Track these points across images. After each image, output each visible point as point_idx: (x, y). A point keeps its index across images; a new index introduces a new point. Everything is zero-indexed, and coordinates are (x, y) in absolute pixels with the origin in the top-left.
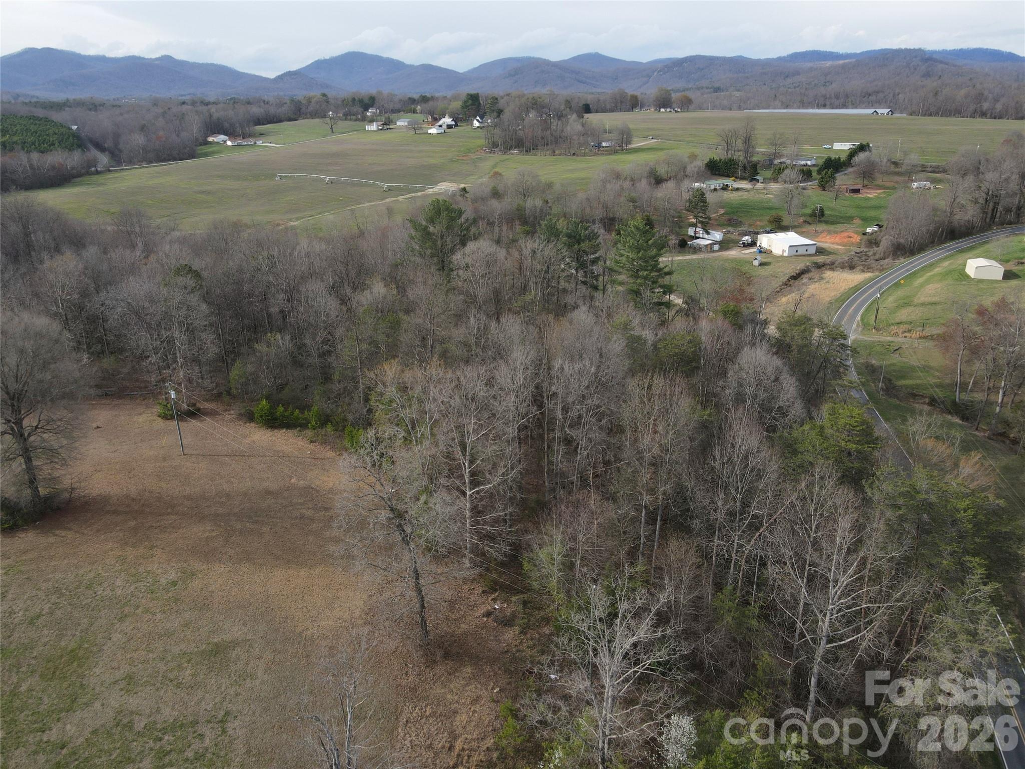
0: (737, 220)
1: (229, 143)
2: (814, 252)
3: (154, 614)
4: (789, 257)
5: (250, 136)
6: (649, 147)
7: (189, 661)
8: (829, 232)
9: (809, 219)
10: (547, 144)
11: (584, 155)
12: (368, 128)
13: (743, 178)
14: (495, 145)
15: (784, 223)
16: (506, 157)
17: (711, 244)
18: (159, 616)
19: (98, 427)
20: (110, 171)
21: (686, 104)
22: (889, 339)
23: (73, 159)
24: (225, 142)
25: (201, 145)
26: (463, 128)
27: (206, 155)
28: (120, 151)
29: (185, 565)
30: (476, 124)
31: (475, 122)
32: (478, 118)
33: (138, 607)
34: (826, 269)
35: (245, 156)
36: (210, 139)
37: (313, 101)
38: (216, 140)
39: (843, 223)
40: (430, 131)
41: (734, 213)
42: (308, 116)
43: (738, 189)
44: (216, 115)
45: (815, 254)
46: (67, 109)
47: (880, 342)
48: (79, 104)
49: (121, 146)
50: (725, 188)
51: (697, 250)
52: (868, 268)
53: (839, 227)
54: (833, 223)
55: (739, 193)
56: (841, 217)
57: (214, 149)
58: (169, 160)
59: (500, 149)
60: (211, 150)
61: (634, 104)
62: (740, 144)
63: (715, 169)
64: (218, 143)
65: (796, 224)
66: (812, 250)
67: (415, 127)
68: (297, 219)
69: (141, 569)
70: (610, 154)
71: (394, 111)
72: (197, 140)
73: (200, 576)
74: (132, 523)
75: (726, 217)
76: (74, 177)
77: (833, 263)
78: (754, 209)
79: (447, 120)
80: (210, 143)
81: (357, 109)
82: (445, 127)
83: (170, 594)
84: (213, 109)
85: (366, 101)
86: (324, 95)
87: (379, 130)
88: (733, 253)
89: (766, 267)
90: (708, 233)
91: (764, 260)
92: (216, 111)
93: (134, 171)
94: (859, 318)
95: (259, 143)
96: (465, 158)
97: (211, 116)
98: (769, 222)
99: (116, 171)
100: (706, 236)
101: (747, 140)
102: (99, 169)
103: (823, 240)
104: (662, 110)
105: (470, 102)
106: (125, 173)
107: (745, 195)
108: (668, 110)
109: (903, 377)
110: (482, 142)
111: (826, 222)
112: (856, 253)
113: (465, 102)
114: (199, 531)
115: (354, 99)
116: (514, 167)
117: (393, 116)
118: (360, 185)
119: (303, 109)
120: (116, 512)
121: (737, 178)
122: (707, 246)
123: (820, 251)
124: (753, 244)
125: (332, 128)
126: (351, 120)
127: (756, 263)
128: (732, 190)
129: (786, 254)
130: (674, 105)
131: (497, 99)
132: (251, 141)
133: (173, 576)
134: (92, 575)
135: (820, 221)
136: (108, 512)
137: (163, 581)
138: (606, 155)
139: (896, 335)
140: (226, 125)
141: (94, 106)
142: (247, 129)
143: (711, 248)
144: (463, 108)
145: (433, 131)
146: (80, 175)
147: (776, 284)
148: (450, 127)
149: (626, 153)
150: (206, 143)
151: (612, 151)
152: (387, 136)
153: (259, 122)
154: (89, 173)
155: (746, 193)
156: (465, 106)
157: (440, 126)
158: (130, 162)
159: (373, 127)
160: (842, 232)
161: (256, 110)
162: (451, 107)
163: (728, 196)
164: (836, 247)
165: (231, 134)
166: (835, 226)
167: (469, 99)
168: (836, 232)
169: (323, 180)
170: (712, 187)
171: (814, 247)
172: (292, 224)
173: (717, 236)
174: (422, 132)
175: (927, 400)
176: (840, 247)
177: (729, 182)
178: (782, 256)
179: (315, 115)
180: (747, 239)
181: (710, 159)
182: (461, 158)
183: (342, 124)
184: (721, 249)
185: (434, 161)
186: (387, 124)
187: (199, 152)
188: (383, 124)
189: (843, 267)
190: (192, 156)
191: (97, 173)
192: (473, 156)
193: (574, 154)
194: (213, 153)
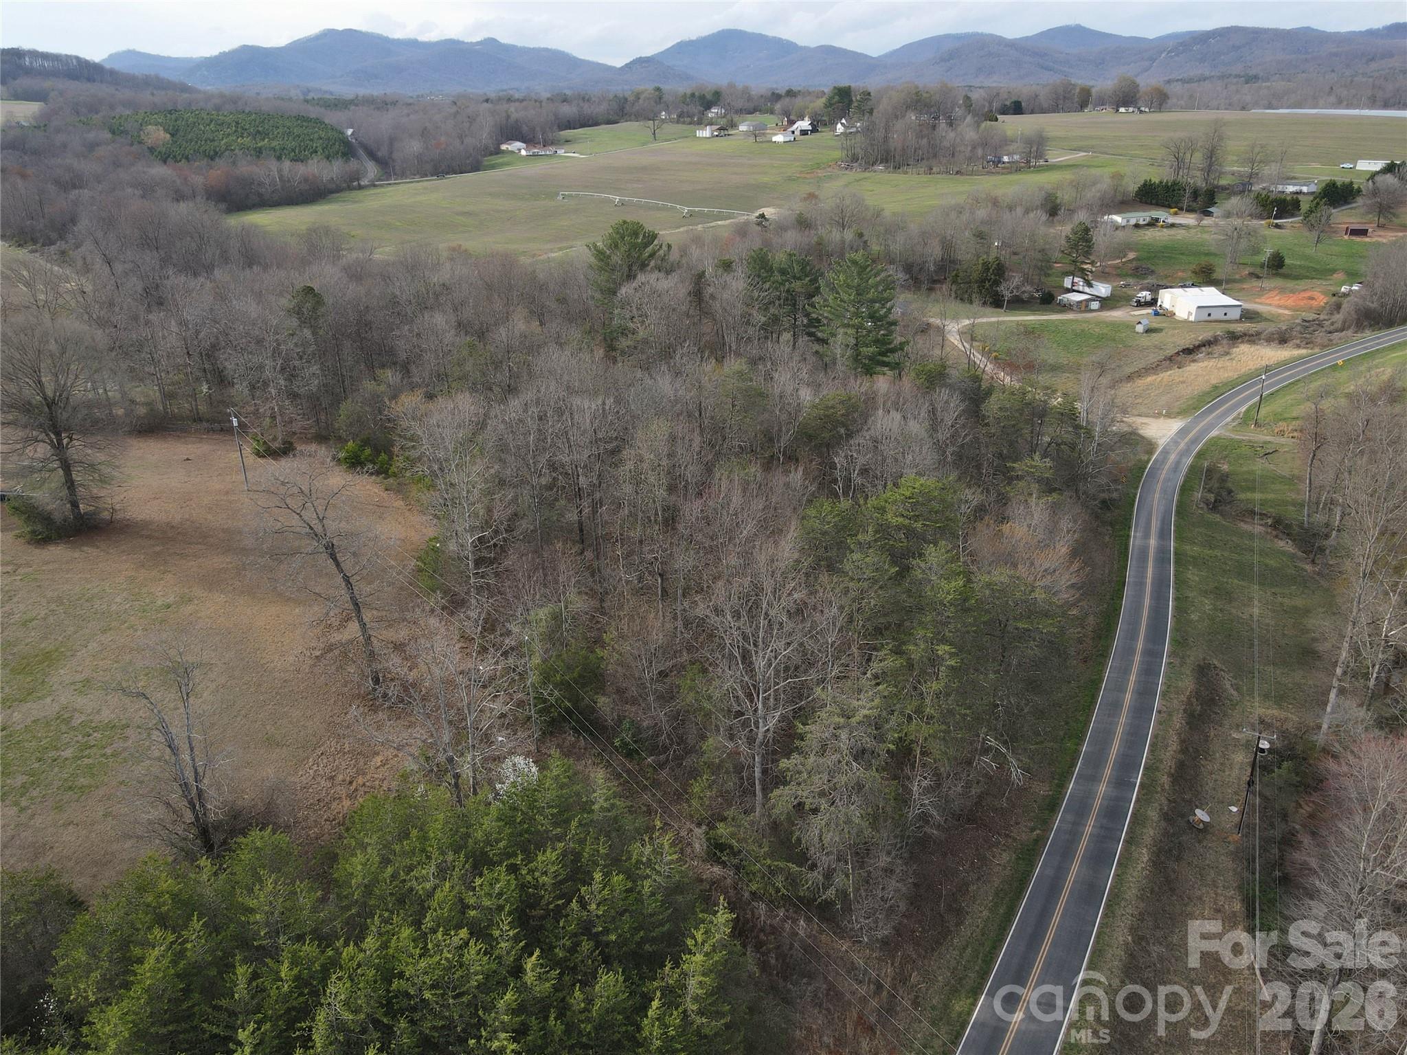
0: (1148, 269)
1: (523, 153)
2: (1238, 317)
3: (136, 630)
4: (1197, 322)
5: (552, 143)
6: (1070, 163)
7: (146, 675)
8: (1282, 290)
9: (1258, 271)
10: (922, 159)
11: (972, 173)
12: (700, 134)
13: (1190, 210)
14: (855, 159)
15: (1215, 276)
16: (867, 174)
17: (1087, 301)
18: (139, 633)
19: (188, 459)
20: (375, 186)
21: (1160, 100)
22: (1268, 438)
23: (331, 171)
24: (520, 150)
25: (491, 154)
26: (824, 135)
27: (493, 167)
28: (393, 160)
29: (187, 591)
30: (840, 128)
31: (839, 126)
32: (843, 121)
33: (125, 622)
34: (1242, 342)
35: (538, 168)
36: (504, 147)
37: (642, 97)
38: (510, 148)
39: (1312, 278)
40: (774, 139)
41: (1148, 258)
42: (633, 117)
43: (1173, 225)
44: (514, 116)
45: (1240, 321)
46: (353, 107)
47: (1250, 441)
48: (370, 101)
49: (396, 155)
50: (1153, 223)
51: (1066, 307)
52: (1308, 343)
53: (1302, 284)
54: (1297, 278)
55: (1173, 231)
56: (1315, 270)
57: (505, 159)
58: (448, 173)
59: (860, 164)
60: (501, 160)
61: (1084, 100)
62: (1198, 159)
63: (1150, 195)
64: (512, 152)
65: (1237, 277)
66: (1235, 314)
67: (758, 133)
68: (560, 249)
69: (144, 590)
70: (1010, 173)
71: (740, 111)
72: (486, 148)
73: (196, 602)
74: (158, 549)
75: (1135, 264)
76: (332, 192)
77: (1258, 334)
78: (1182, 254)
79: (805, 124)
80: (503, 152)
81: (695, 109)
82: (797, 133)
83: (159, 615)
84: (512, 108)
85: (709, 97)
86: (658, 89)
87: (713, 136)
88: (1117, 315)
89: (1154, 334)
90: (1090, 285)
91: (1155, 325)
92: (516, 111)
93: (401, 187)
94: (1243, 409)
95: (561, 152)
96: (808, 176)
97: (508, 117)
98: (1195, 272)
99: (382, 186)
100: (1087, 289)
101: (1212, 156)
102: (362, 183)
103: (1267, 301)
104: (1122, 110)
105: (837, 98)
106: (390, 188)
107: (1179, 234)
108: (1131, 109)
109: (1252, 489)
110: (837, 154)
111: (1286, 276)
112: (1304, 321)
113: (830, 99)
114: (218, 561)
115: (693, 95)
116: (871, 188)
117: (736, 118)
118: (658, 209)
119: (628, 108)
120: (149, 537)
121: (1181, 209)
122: (1081, 302)
123: (1247, 316)
124: (1153, 302)
125: (654, 134)
126: (684, 123)
127: (1140, 328)
128: (1162, 226)
129: (1192, 318)
130: (1140, 103)
131: (869, 94)
132: (549, 151)
133: (171, 599)
134: (96, 591)
135: (1277, 275)
136: (142, 536)
137: (159, 603)
138: (1003, 174)
139: (1282, 433)
140: (525, 129)
141: (383, 104)
142: (550, 135)
143: (1087, 306)
144: (826, 106)
145: (779, 138)
146: (338, 190)
147: (1153, 358)
148: (804, 133)
149: (1032, 172)
150: (498, 152)
151: (1015, 168)
152: (723, 143)
153: (570, 125)
154: (350, 188)
155: (1184, 231)
156: (829, 104)
157: (793, 132)
158: (403, 175)
159: (706, 133)
160: (1304, 290)
161: (567, 110)
162: (812, 105)
163: (1150, 235)
164: (1281, 311)
165: (528, 140)
166: (1298, 282)
167: (835, 94)
168: (1293, 291)
169: (611, 201)
170: (1133, 222)
171: (1239, 310)
172: (553, 255)
173: (1103, 289)
174: (765, 139)
175: (1270, 521)
176: (1287, 312)
177: (1162, 215)
178: (1186, 322)
179: (638, 116)
180: (1145, 295)
181: (1146, 181)
182: (803, 175)
183: (670, 128)
184: (1102, 308)
185: (766, 179)
186: (725, 129)
187: (486, 163)
188: (720, 129)
189: (1269, 340)
190: (476, 167)
191: (360, 187)
192: (821, 173)
193: (957, 173)
194: (502, 165)
